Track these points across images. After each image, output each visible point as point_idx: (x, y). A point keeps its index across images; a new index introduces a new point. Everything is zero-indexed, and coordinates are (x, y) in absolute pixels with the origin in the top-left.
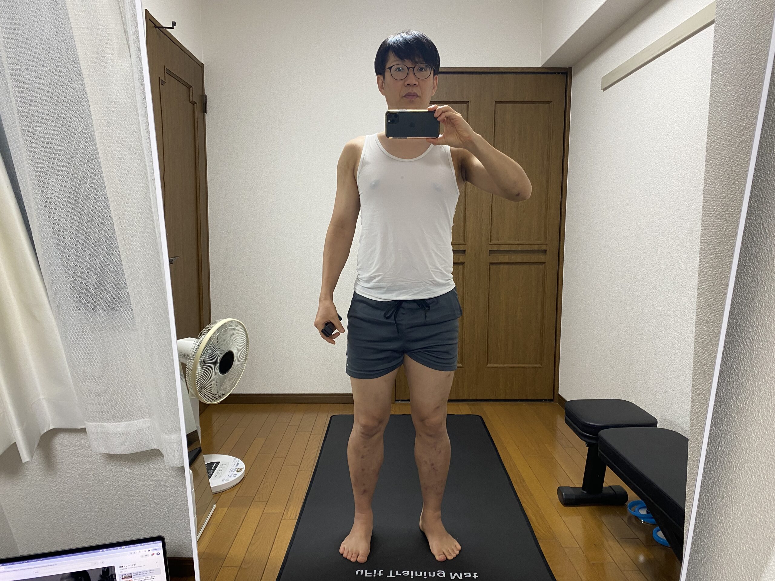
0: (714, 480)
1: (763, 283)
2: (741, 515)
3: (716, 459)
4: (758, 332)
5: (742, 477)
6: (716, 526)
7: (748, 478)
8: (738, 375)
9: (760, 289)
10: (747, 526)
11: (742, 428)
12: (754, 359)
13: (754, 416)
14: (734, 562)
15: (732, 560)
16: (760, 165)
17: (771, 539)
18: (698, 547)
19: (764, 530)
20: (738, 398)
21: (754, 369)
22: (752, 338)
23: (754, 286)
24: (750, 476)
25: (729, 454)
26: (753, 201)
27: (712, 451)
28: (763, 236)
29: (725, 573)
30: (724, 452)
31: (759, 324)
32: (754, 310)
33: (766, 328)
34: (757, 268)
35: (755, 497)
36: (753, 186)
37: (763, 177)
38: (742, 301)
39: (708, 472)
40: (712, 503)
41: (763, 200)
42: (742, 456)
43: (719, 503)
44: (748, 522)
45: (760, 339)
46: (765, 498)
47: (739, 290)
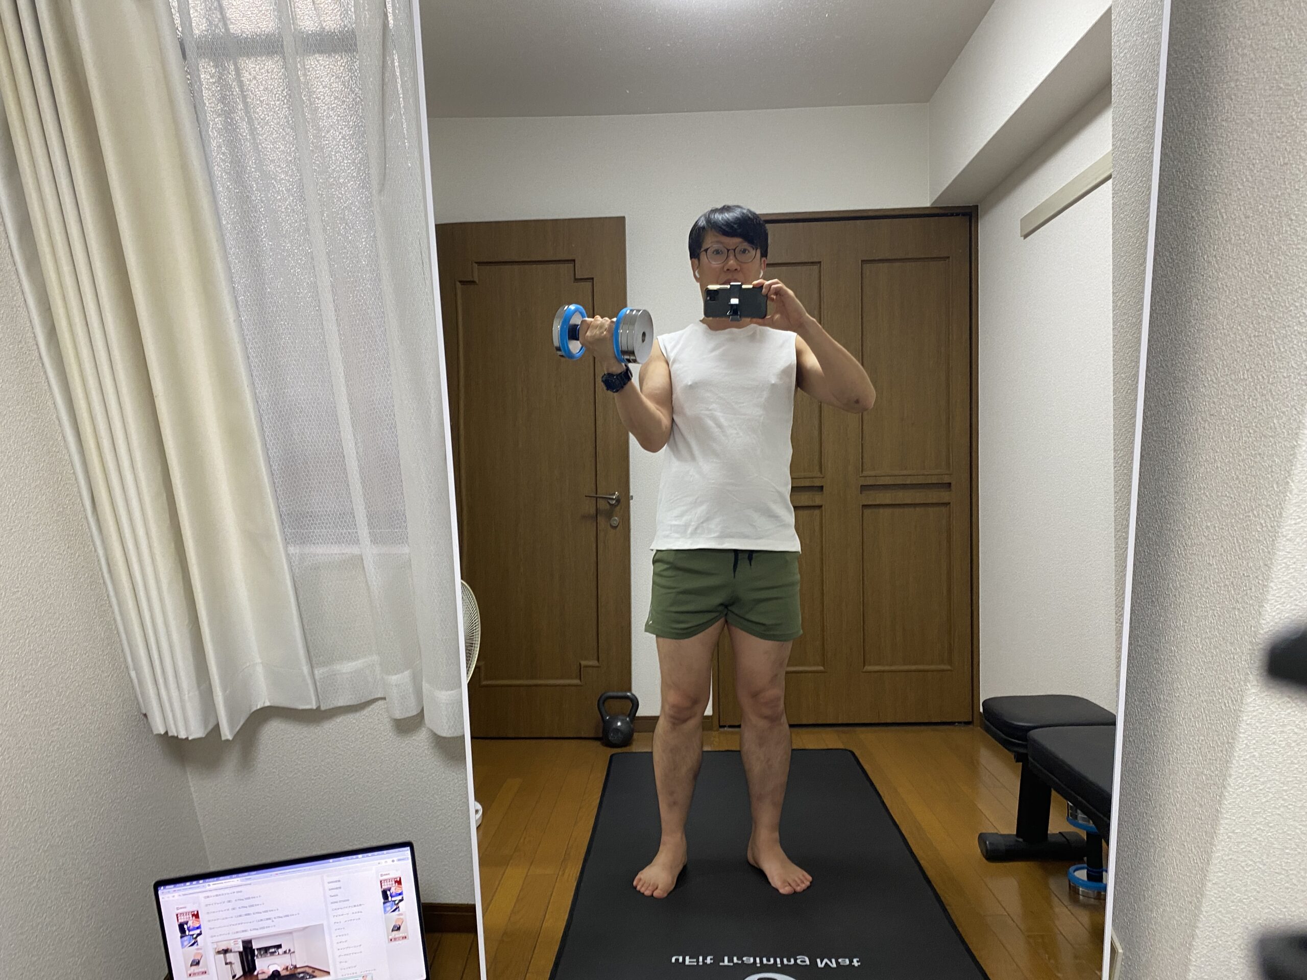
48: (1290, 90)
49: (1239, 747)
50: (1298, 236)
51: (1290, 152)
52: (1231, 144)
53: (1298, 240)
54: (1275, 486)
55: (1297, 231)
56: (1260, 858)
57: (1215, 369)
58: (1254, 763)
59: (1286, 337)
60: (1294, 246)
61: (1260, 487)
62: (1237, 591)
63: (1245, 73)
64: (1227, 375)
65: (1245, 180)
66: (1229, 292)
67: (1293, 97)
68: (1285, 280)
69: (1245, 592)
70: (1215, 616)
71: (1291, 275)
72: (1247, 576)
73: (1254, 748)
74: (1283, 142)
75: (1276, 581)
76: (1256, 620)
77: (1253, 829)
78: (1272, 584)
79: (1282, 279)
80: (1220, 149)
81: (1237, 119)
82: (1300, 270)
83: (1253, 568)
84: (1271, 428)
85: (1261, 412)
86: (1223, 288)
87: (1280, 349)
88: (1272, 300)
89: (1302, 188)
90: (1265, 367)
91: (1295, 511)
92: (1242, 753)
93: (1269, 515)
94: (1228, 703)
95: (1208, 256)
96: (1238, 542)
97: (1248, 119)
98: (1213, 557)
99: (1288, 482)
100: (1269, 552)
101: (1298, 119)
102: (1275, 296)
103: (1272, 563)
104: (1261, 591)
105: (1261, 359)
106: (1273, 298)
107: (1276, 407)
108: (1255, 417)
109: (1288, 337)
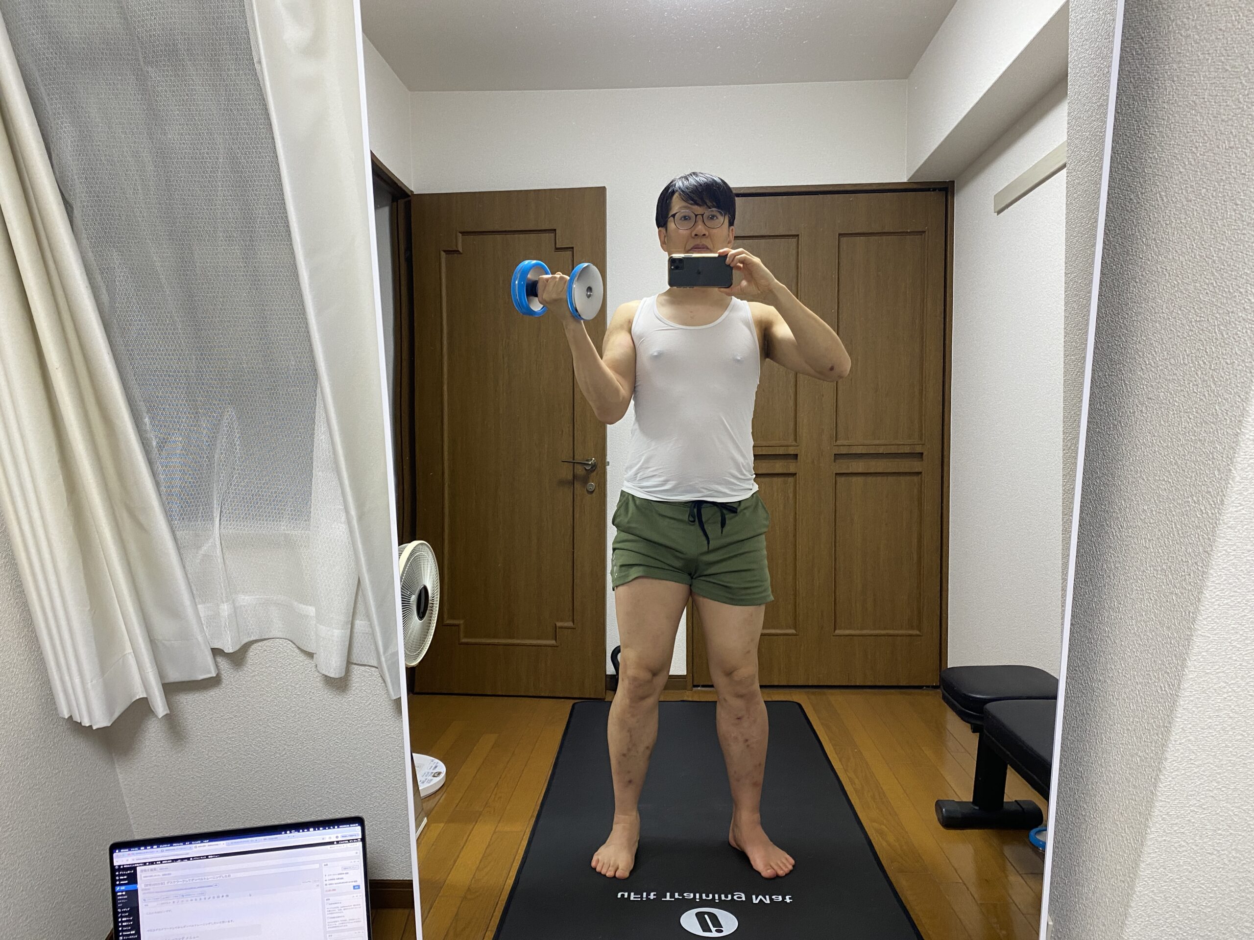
0: (1091, 720)
6: (1097, 783)
8: (1109, 576)
10: (1128, 772)
15: (1115, 824)
17: (1153, 780)
19: (1145, 771)
20: (1111, 606)
22: (1121, 526)
24: (1128, 704)
25: (1105, 681)
27: (1088, 683)
29: (1109, 844)
32: (1121, 490)
33: (1134, 511)
35: (1134, 731)
39: (1085, 712)
40: (1090, 755)
48: (1237, 72)
49: (1176, 730)
50: (1243, 221)
51: (1236, 136)
52: (1172, 125)
53: (1244, 225)
54: (1216, 473)
55: (1242, 216)
56: (1193, 839)
57: (1153, 353)
58: (1188, 747)
59: (1230, 324)
60: (1239, 231)
61: (1200, 473)
62: (1175, 576)
63: (1188, 54)
64: (1166, 359)
65: (1187, 163)
66: (1169, 276)
67: (1241, 80)
68: (1229, 266)
69: (1184, 578)
70: (1151, 600)
71: (1236, 260)
72: (1185, 562)
73: (1190, 733)
74: (1228, 125)
75: (1216, 568)
76: (1195, 606)
77: (1187, 810)
78: (1211, 571)
79: (1226, 265)
80: (1161, 132)
81: (1181, 101)
82: (1245, 256)
83: (1192, 554)
84: (1213, 414)
85: (1201, 397)
86: (1163, 271)
87: (1223, 335)
88: (1215, 285)
89: (1248, 172)
90: (1206, 352)
91: (1236, 498)
92: (1178, 737)
93: (1209, 502)
94: (1165, 687)
95: (1147, 239)
96: (1176, 527)
97: (1191, 103)
98: (1149, 540)
99: (1230, 470)
100: (1209, 539)
101: (1245, 101)
102: (1217, 281)
103: (1212, 550)
104: (1200, 577)
105: (1203, 345)
106: (1216, 282)
107: (1218, 393)
108: (1196, 402)
109: (1232, 323)
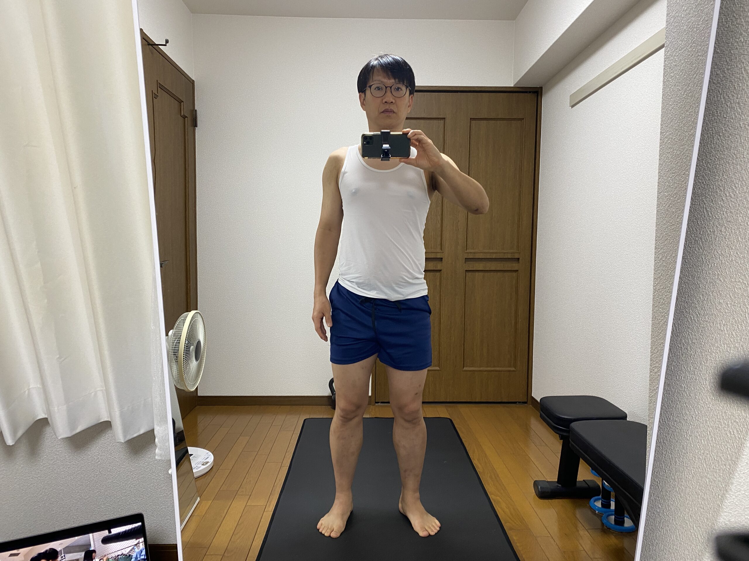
1: (708, 262)
2: (692, 478)
3: (669, 429)
4: (704, 306)
5: (693, 442)
7: (698, 442)
9: (705, 267)
11: (691, 396)
12: (701, 331)
13: (702, 384)
14: (687, 523)
16: (703, 155)
18: (654, 513)
21: (701, 341)
23: (699, 265)
26: (697, 188)
28: (707, 219)
30: (675, 422)
31: (704, 299)
34: (702, 249)
36: (696, 175)
37: (705, 165)
38: (689, 280)
40: (666, 471)
41: (706, 187)
42: (692, 423)
43: (672, 469)
44: (698, 484)
45: (706, 313)
46: (713, 459)
47: (687, 271)
57: (734, 188)
